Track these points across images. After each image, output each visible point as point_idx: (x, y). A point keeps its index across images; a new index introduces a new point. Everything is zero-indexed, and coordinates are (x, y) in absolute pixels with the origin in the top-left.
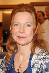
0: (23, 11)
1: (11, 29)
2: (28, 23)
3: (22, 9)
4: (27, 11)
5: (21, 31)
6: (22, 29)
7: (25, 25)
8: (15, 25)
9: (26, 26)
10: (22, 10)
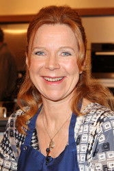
0: (53, 23)
1: (27, 61)
2: (64, 47)
3: (51, 19)
4: (63, 22)
5: (51, 66)
6: (52, 61)
7: (59, 53)
8: (36, 54)
9: (61, 55)
10: (53, 20)
